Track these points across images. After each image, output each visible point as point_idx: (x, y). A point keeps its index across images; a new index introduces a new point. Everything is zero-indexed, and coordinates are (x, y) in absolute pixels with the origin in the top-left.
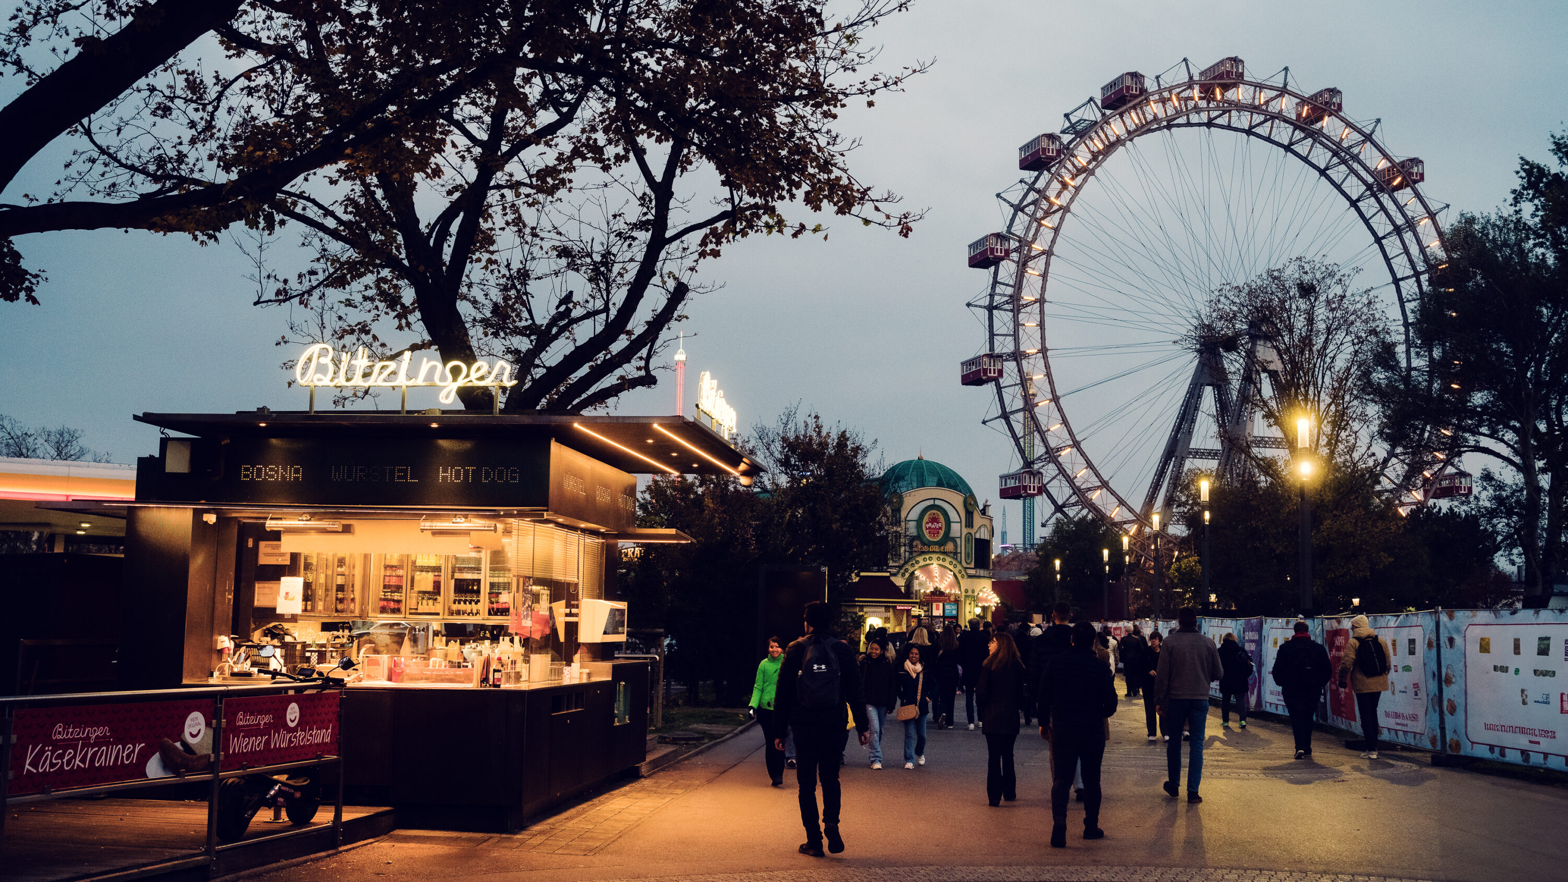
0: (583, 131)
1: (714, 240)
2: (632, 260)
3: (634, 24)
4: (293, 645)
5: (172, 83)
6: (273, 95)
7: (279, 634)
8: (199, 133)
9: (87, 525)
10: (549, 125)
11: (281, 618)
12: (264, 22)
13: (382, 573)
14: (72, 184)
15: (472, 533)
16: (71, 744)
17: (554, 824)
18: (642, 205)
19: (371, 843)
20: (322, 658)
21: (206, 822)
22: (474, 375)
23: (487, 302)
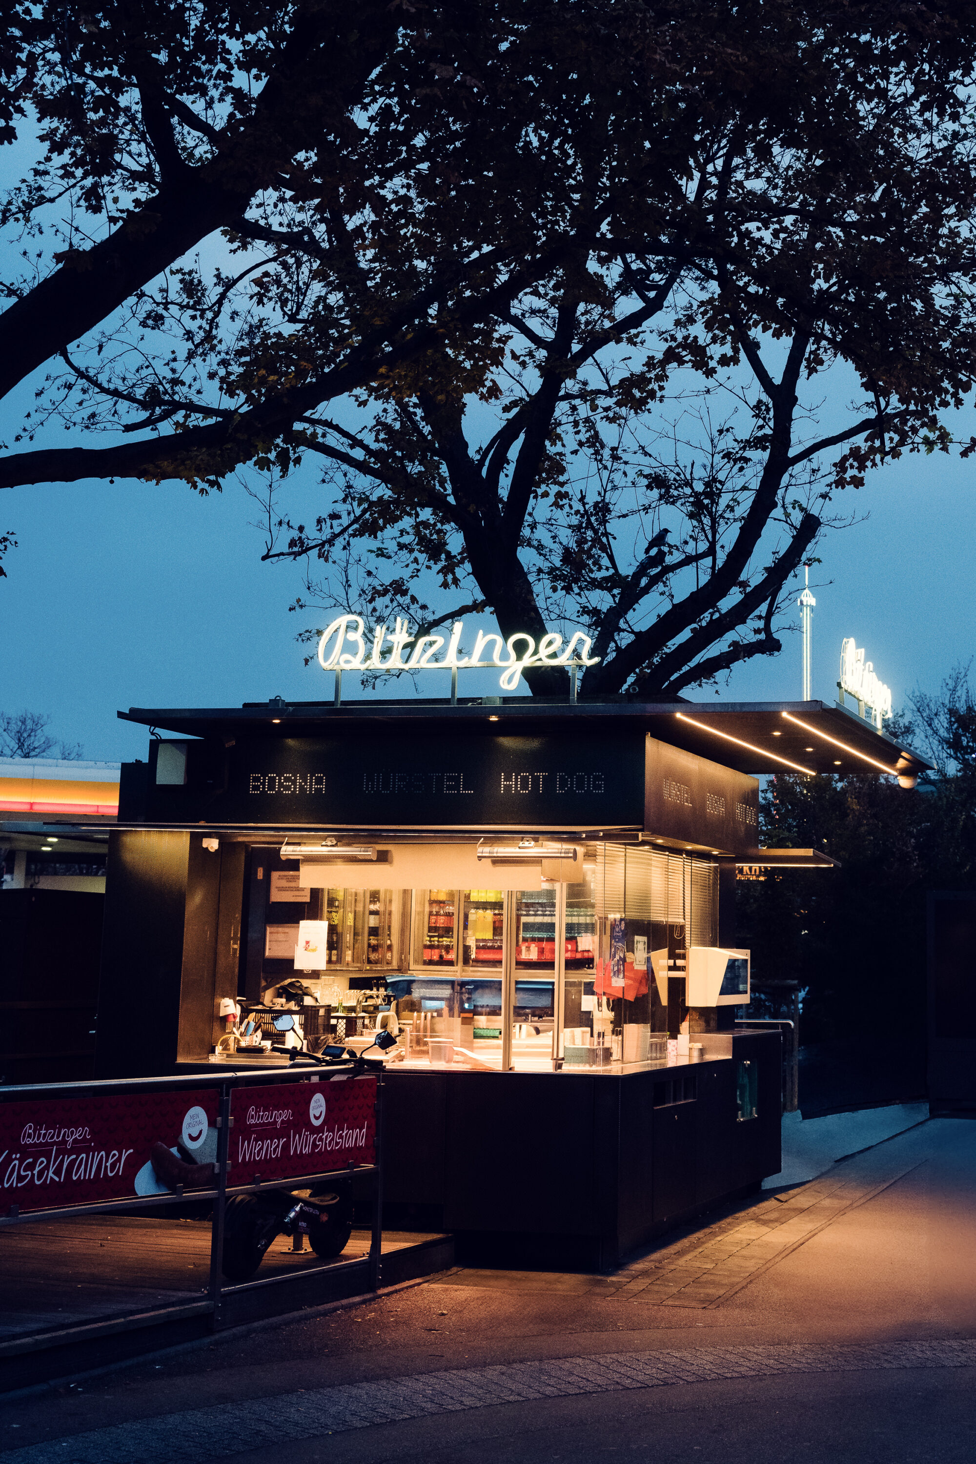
0: (678, 323)
1: (856, 464)
2: (744, 488)
3: (743, 188)
4: (315, 1010)
5: (165, 286)
6: (286, 295)
7: (296, 994)
8: (197, 346)
9: (55, 840)
10: (632, 315)
11: (301, 974)
12: (276, 206)
13: (427, 909)
14: (42, 416)
15: (544, 860)
16: (43, 1150)
17: (660, 1262)
18: (757, 416)
19: (419, 1284)
20: (351, 1029)
21: (209, 1252)
22: (544, 652)
23: (555, 547)
